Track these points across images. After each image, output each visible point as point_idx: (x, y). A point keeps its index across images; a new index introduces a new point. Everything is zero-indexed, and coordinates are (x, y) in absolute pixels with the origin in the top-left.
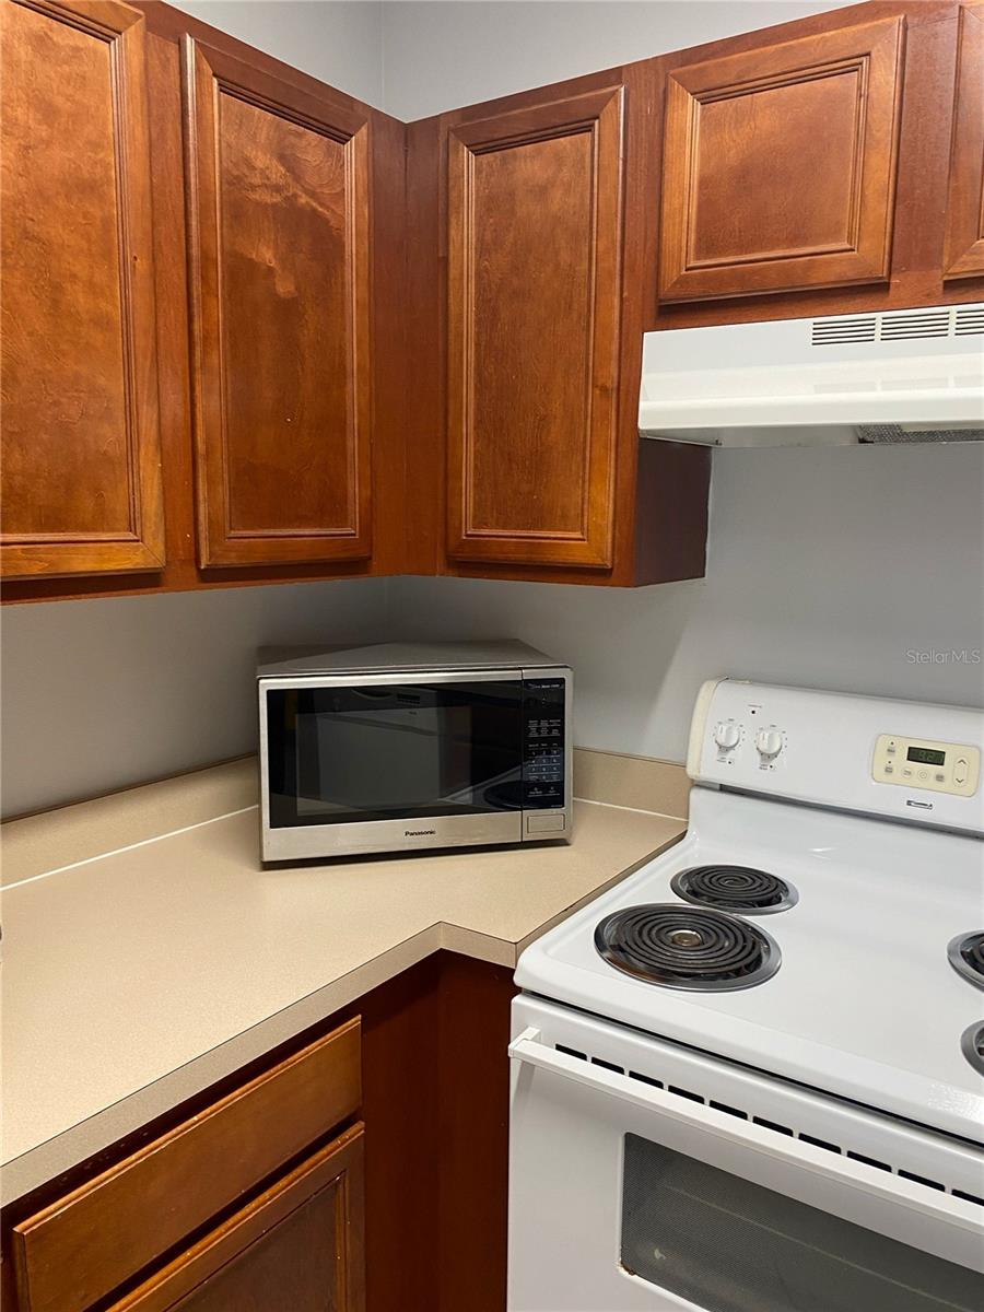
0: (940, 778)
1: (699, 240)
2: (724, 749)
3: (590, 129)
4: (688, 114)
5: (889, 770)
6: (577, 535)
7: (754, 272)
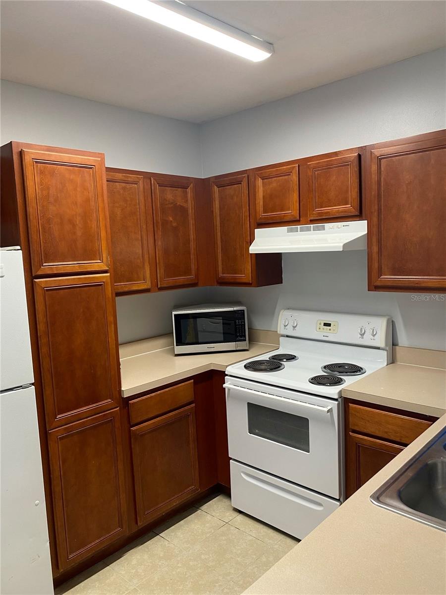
0: (330, 330)
1: (263, 209)
2: (285, 326)
3: (241, 183)
4: (260, 182)
5: (320, 329)
6: (244, 275)
7: (274, 217)
